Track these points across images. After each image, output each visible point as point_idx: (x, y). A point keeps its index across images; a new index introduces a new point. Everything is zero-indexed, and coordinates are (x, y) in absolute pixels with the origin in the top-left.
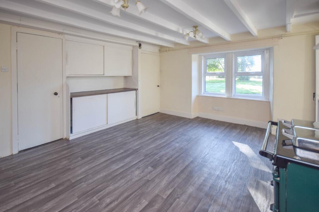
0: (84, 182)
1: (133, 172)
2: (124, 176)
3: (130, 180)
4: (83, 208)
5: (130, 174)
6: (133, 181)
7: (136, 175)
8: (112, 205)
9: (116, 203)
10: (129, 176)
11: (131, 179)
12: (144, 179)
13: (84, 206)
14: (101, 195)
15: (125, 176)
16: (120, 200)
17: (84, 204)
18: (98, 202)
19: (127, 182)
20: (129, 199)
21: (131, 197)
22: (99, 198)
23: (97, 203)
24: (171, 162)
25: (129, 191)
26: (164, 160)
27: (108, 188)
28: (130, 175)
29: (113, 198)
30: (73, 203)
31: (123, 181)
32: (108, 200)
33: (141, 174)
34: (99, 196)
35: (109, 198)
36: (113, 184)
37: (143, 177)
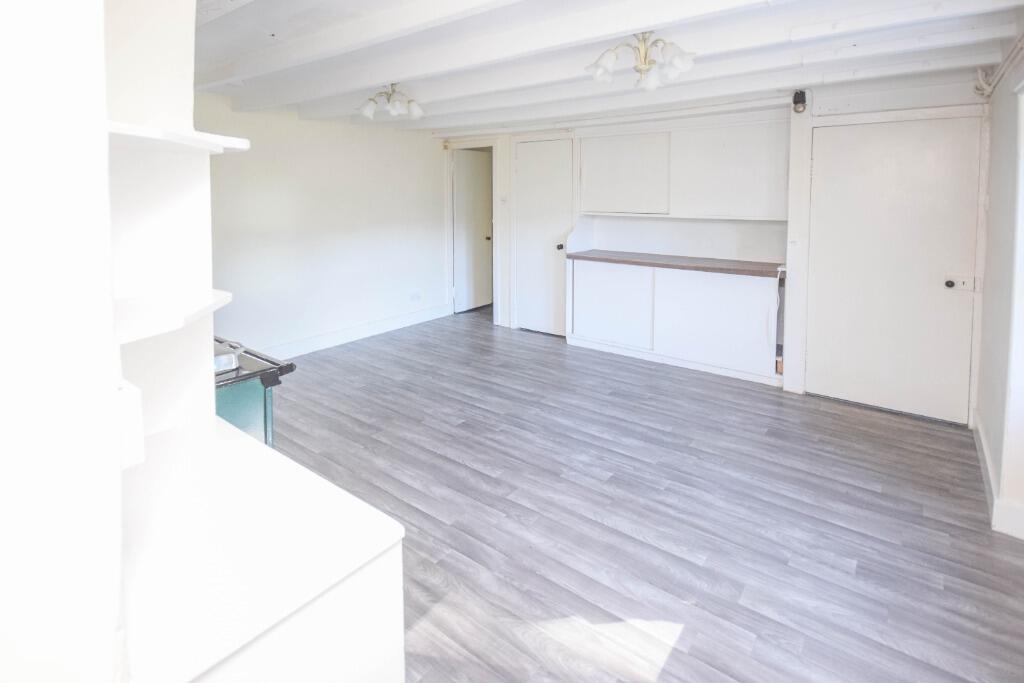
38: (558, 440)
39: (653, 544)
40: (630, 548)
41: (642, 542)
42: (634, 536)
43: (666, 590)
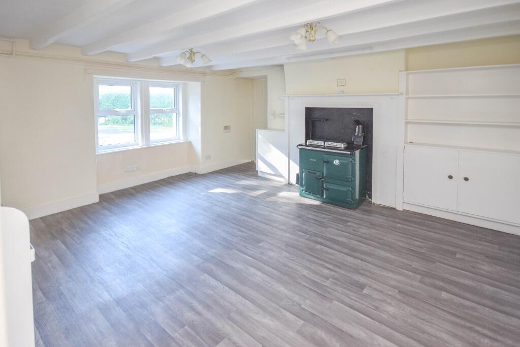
0: (300, 305)
4: (344, 290)
8: (331, 267)
9: (327, 265)
13: (342, 289)
17: (339, 291)
22: (325, 280)
29: (322, 269)
30: (341, 303)
32: (326, 272)
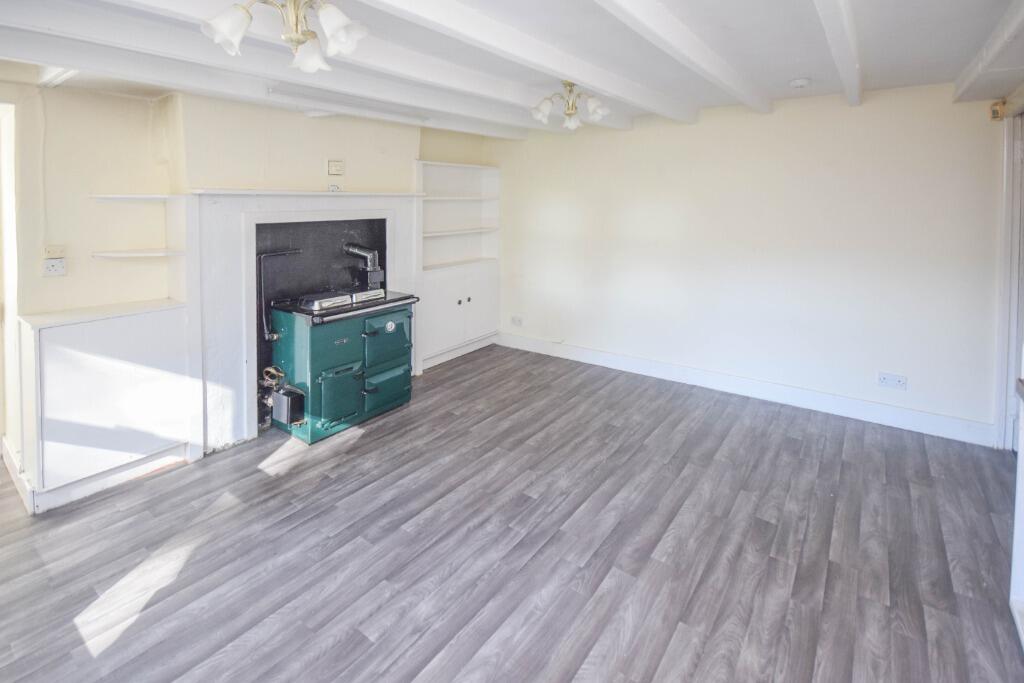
1: (441, 611)
2: (469, 591)
3: (446, 579)
5: (450, 599)
6: (437, 577)
7: (427, 599)
10: (451, 592)
11: (442, 582)
12: (403, 584)
14: (512, 539)
15: (464, 593)
16: (464, 529)
18: (510, 525)
19: (456, 571)
20: (444, 532)
21: (440, 535)
23: (514, 522)
24: (475, 513)
25: (445, 549)
26: (495, 520)
27: (503, 553)
28: (447, 596)
31: (468, 576)
33: (411, 604)
34: (515, 535)
35: (490, 533)
36: (492, 565)
37: (405, 590)
38: (481, 585)
39: (212, 659)
40: (219, 634)
41: (222, 646)
42: (237, 642)
43: (141, 655)
